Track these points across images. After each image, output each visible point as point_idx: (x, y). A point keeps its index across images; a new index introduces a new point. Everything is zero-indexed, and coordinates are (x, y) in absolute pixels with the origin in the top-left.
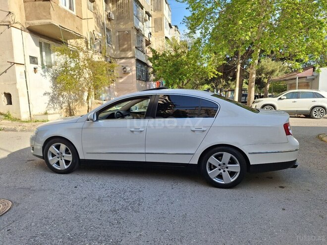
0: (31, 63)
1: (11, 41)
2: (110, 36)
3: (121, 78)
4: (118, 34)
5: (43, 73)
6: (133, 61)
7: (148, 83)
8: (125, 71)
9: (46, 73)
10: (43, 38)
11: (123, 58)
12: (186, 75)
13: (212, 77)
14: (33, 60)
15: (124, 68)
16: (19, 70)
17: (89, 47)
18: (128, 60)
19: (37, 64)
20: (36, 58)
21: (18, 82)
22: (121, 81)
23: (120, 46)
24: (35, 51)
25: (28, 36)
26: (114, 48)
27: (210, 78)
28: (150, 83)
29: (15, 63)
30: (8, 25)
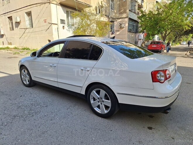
0: (61, 23)
1: (51, 11)
2: (114, 4)
3: (118, 31)
4: (118, 3)
5: (68, 29)
6: (127, 20)
7: (137, 34)
8: (121, 27)
9: (70, 29)
10: (69, 8)
11: (121, 18)
12: (163, 28)
13: (187, 29)
14: (62, 21)
15: (120, 25)
16: (54, 27)
17: (98, 12)
18: (123, 19)
19: (65, 24)
20: (64, 20)
21: (54, 34)
22: (118, 33)
23: (119, 11)
24: (64, 16)
25: (60, 8)
26: (115, 12)
27: (185, 30)
28: (138, 34)
29: (52, 24)
30: (49, 3)
